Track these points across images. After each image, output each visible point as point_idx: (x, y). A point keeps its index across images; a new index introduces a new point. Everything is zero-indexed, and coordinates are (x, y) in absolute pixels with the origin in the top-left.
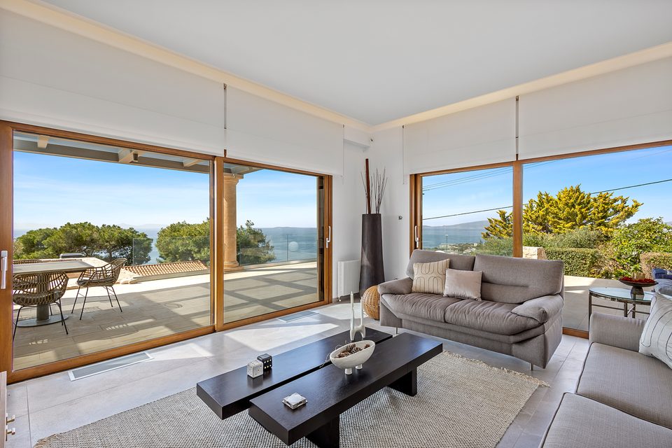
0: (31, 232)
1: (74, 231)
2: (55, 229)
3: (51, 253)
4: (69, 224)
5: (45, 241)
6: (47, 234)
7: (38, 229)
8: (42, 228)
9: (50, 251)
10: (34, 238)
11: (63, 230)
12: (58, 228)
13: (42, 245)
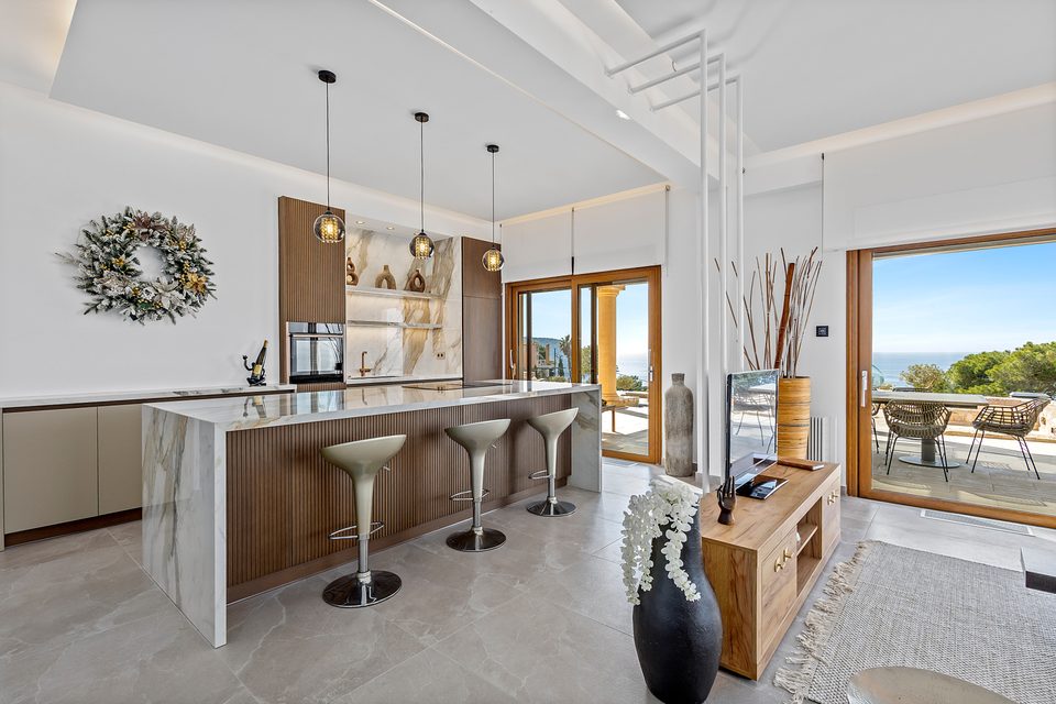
0: (969, 357)
1: (1039, 357)
2: (1008, 352)
3: (998, 389)
4: (1030, 344)
5: (990, 371)
6: (993, 360)
7: (981, 352)
8: (987, 351)
9: (997, 386)
10: (975, 365)
11: (1019, 354)
12: (1012, 350)
13: (986, 376)
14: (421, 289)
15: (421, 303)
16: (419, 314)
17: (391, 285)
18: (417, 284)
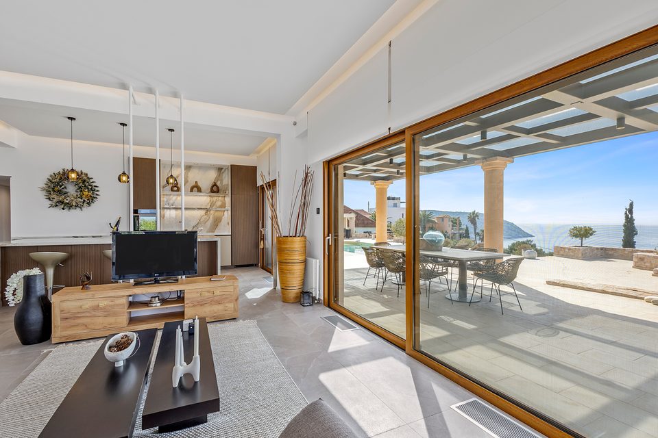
14: (218, 191)
15: (220, 198)
16: (219, 203)
17: (199, 190)
18: (215, 189)
